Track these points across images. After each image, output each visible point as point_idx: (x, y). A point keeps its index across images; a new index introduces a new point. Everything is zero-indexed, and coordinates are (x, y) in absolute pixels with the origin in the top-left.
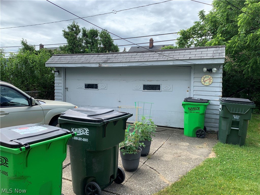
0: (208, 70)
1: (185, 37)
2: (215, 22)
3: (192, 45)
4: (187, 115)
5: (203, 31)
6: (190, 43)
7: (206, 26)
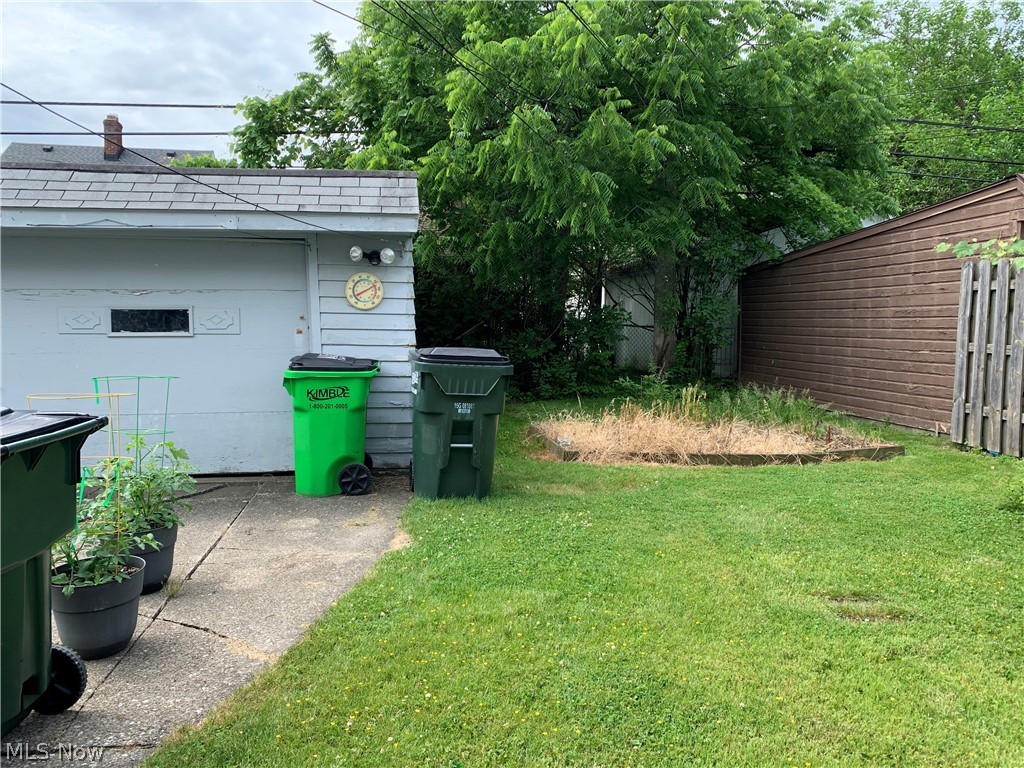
0: (365, 255)
1: (266, 126)
2: (373, 83)
3: (294, 159)
4: (305, 419)
5: (332, 113)
6: (288, 154)
7: (341, 96)
